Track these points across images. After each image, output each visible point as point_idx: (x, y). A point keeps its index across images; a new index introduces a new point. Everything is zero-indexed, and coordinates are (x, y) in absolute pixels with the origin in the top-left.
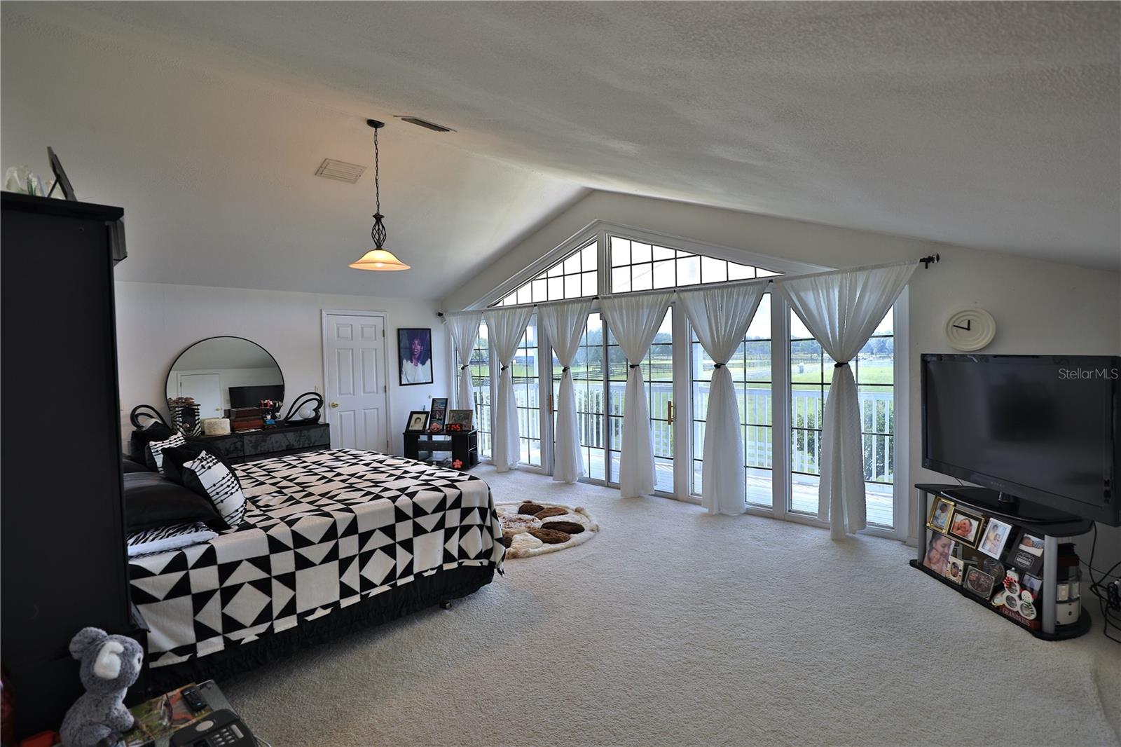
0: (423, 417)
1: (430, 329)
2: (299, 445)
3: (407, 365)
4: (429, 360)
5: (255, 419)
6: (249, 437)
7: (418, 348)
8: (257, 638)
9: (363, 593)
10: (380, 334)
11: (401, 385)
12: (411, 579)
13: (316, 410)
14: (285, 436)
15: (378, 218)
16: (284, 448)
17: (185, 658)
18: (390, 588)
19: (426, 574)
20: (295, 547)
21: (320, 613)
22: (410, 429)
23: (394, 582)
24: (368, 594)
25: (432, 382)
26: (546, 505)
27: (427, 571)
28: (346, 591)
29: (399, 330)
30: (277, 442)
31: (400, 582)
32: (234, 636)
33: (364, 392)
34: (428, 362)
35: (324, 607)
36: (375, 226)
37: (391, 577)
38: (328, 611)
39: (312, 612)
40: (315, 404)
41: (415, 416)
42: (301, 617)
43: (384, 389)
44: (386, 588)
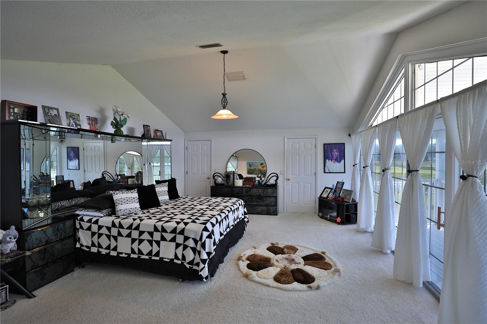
0: (329, 190)
1: (344, 144)
2: (264, 195)
3: (328, 162)
4: (343, 160)
5: (251, 182)
6: (245, 188)
7: (336, 153)
8: (105, 254)
9: (139, 255)
10: (314, 146)
11: (325, 172)
12: (158, 258)
13: (276, 181)
14: (258, 190)
15: (224, 95)
16: (258, 195)
17: (88, 250)
18: (148, 258)
19: (164, 260)
20: (119, 228)
21: (124, 255)
22: (322, 196)
23: (151, 256)
24: (141, 256)
25: (345, 172)
26: (330, 259)
27: (166, 258)
28: (133, 251)
29: (324, 144)
30: (255, 192)
31: (154, 258)
32: (101, 250)
33: (304, 175)
34: (343, 161)
35: (126, 254)
36: (222, 99)
37: (150, 253)
38: (126, 256)
39: (122, 253)
40: (275, 178)
41: (326, 190)
42: (119, 253)
43: (315, 174)
44: (147, 257)
